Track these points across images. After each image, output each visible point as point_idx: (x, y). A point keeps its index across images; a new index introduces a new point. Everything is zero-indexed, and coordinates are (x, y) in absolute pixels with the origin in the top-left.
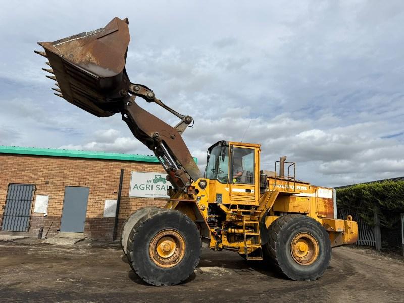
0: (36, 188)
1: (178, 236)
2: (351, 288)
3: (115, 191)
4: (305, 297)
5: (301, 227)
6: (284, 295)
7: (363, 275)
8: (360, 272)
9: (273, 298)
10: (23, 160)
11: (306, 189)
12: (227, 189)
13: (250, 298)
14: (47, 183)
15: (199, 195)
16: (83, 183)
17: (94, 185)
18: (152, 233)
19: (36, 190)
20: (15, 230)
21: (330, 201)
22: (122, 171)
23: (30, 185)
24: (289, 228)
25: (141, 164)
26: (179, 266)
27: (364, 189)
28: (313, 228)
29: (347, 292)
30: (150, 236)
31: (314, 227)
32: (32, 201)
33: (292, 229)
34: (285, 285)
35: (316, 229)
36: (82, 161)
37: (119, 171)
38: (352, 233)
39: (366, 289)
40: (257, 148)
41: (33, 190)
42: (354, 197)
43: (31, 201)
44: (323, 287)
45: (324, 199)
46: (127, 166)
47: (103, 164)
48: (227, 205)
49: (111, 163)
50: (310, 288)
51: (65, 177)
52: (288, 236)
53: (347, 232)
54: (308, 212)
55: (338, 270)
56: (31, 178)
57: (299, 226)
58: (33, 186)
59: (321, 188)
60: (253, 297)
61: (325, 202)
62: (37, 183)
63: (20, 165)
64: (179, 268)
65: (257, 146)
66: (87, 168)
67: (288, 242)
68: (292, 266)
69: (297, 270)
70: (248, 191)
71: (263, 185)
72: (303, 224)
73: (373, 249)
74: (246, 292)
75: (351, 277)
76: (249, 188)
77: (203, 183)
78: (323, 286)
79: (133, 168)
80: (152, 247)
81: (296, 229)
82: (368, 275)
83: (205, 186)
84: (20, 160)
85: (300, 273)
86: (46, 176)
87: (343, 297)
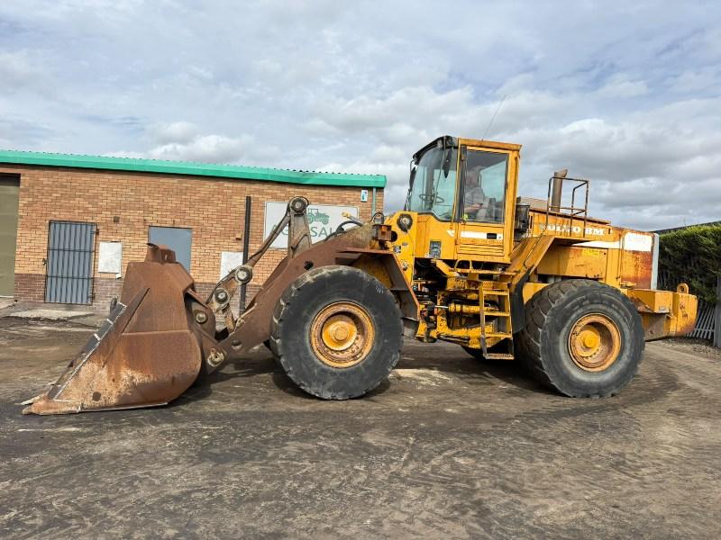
0: (98, 230)
1: (361, 315)
2: (677, 412)
3: (238, 236)
4: (594, 426)
5: (592, 303)
6: (555, 422)
7: (696, 390)
8: (690, 384)
9: (537, 428)
10: (70, 178)
11: (602, 234)
12: (451, 233)
13: (494, 427)
14: (116, 220)
15: (397, 243)
16: (179, 220)
17: (198, 224)
18: (314, 307)
19: (97, 233)
20: (69, 302)
21: (647, 257)
22: (249, 199)
23: (87, 224)
24: (569, 305)
25: (283, 188)
26: (364, 365)
27: (704, 234)
28: (613, 306)
29: (671, 420)
30: (310, 312)
31: (616, 305)
32: (92, 252)
33: (573, 306)
34: (554, 404)
35: (620, 307)
36: (176, 181)
37: (244, 200)
38: (686, 316)
39: (707, 416)
40: (513, 150)
41: (92, 233)
42: (681, 250)
43: (90, 252)
44: (626, 411)
45: (635, 252)
46: (256, 190)
47: (212, 185)
48: (450, 263)
49: (227, 184)
50: (600, 412)
51: (147, 209)
52: (565, 319)
53: (676, 314)
54: (603, 276)
55: (649, 380)
56: (86, 211)
57: (587, 302)
58: (92, 224)
59: (632, 231)
60: (498, 424)
61: (637, 259)
62: (97, 219)
63: (66, 187)
64: (363, 369)
65: (515, 147)
66: (185, 194)
67: (565, 329)
68: (569, 372)
69: (578, 380)
70: (492, 236)
71: (521, 225)
72: (596, 297)
73: (707, 345)
74: (485, 415)
75: (675, 394)
76: (492, 231)
77: (406, 221)
78: (625, 408)
79: (268, 194)
80: (315, 331)
81: (581, 306)
82: (706, 391)
83: (410, 226)
84: (64, 177)
85: (584, 384)
86: (113, 207)
87: (666, 428)
